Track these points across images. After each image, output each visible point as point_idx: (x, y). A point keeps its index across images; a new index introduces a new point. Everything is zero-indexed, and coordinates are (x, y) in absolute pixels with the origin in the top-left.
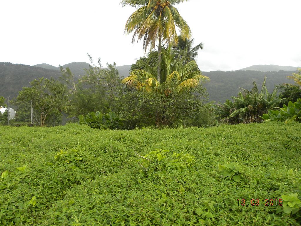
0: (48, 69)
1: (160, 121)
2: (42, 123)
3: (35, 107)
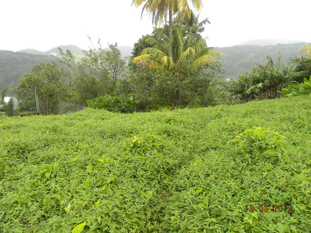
0: (34, 54)
1: (174, 101)
2: (48, 111)
3: (40, 95)
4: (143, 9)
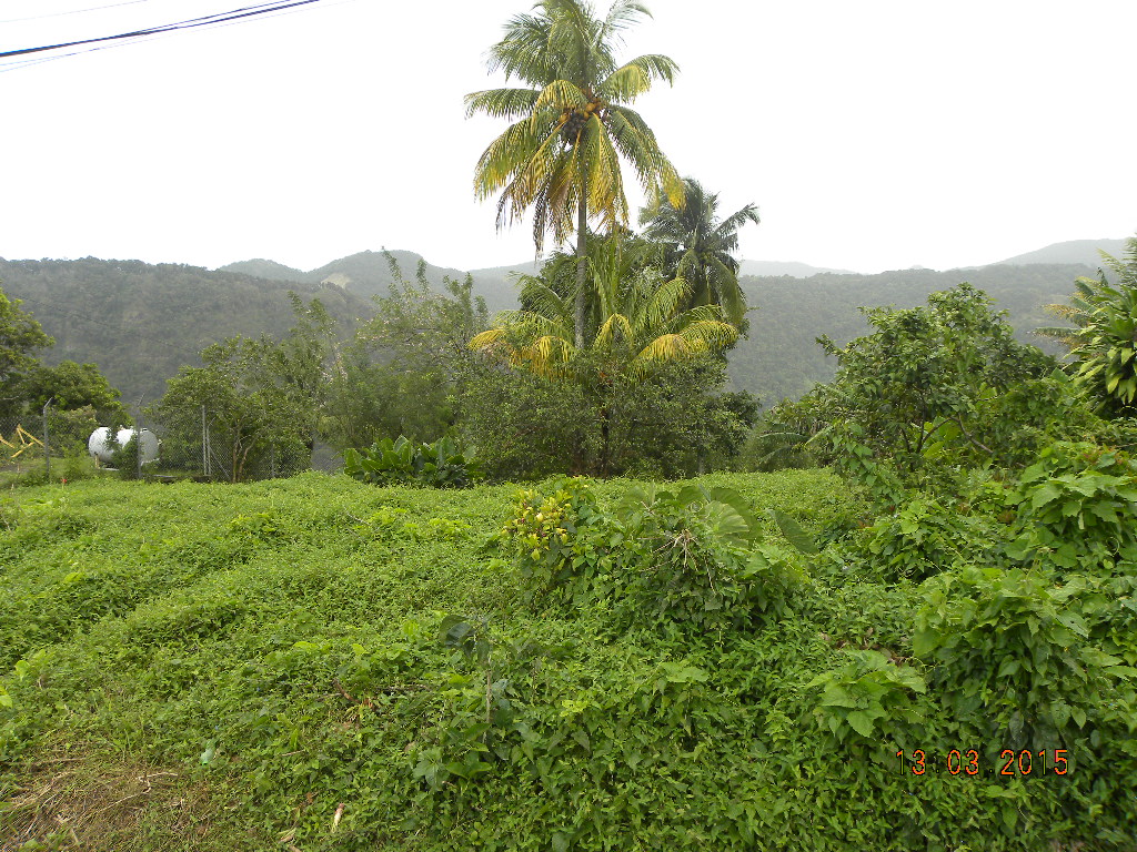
0: (272, 279)
2: (235, 472)
3: (216, 427)
4: (502, 203)
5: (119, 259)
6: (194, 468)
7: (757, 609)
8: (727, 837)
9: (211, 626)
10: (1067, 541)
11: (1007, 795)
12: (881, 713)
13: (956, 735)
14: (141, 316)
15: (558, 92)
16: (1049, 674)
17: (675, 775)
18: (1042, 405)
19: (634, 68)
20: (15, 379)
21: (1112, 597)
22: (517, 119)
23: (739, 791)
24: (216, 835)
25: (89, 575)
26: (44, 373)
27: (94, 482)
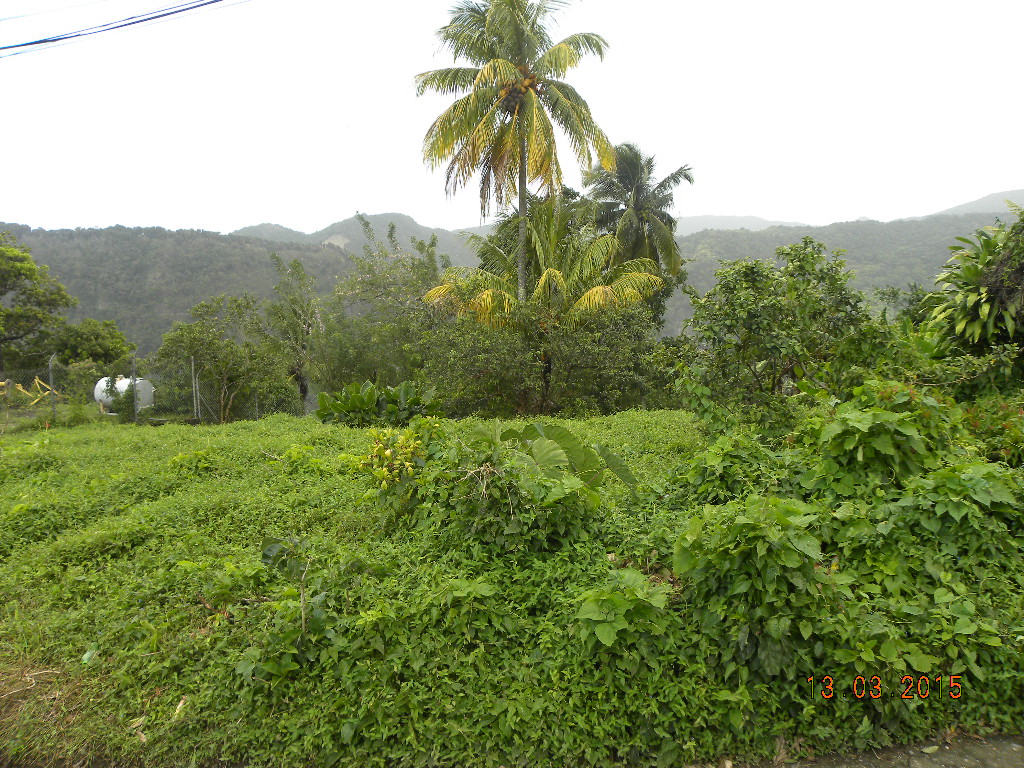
0: (279, 241)
2: (222, 415)
3: (204, 376)
4: (451, 170)
5: (143, 226)
6: (186, 412)
7: (555, 533)
8: (489, 730)
9: (123, 549)
10: (850, 471)
11: (733, 698)
12: (623, 625)
13: (696, 646)
14: (163, 276)
15: (495, 70)
16: (777, 592)
17: (453, 676)
18: (874, 347)
19: (564, 46)
20: (44, 335)
21: (874, 521)
22: (461, 94)
23: (506, 692)
24: (82, 723)
25: (33, 506)
26: (68, 330)
27: (93, 426)
